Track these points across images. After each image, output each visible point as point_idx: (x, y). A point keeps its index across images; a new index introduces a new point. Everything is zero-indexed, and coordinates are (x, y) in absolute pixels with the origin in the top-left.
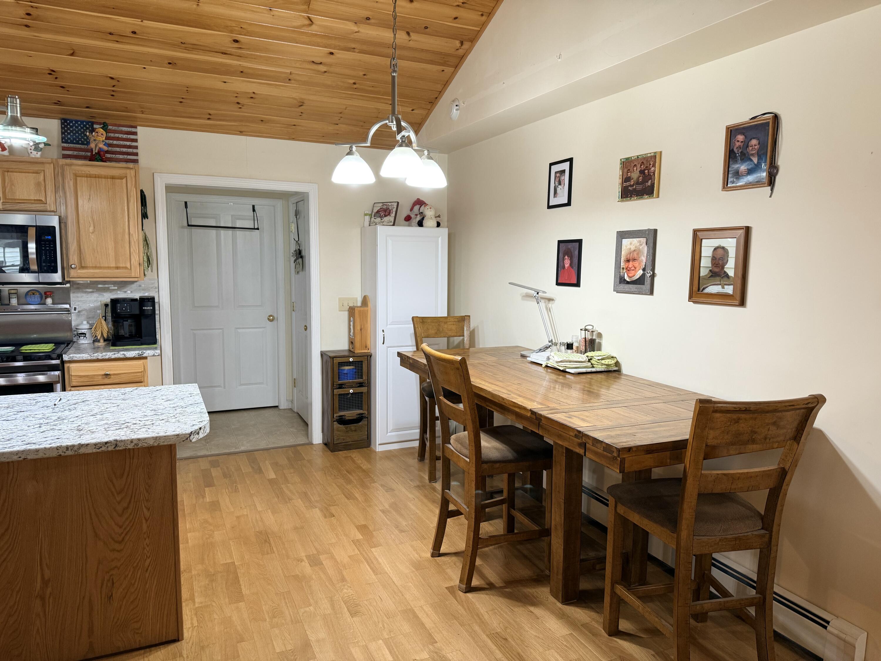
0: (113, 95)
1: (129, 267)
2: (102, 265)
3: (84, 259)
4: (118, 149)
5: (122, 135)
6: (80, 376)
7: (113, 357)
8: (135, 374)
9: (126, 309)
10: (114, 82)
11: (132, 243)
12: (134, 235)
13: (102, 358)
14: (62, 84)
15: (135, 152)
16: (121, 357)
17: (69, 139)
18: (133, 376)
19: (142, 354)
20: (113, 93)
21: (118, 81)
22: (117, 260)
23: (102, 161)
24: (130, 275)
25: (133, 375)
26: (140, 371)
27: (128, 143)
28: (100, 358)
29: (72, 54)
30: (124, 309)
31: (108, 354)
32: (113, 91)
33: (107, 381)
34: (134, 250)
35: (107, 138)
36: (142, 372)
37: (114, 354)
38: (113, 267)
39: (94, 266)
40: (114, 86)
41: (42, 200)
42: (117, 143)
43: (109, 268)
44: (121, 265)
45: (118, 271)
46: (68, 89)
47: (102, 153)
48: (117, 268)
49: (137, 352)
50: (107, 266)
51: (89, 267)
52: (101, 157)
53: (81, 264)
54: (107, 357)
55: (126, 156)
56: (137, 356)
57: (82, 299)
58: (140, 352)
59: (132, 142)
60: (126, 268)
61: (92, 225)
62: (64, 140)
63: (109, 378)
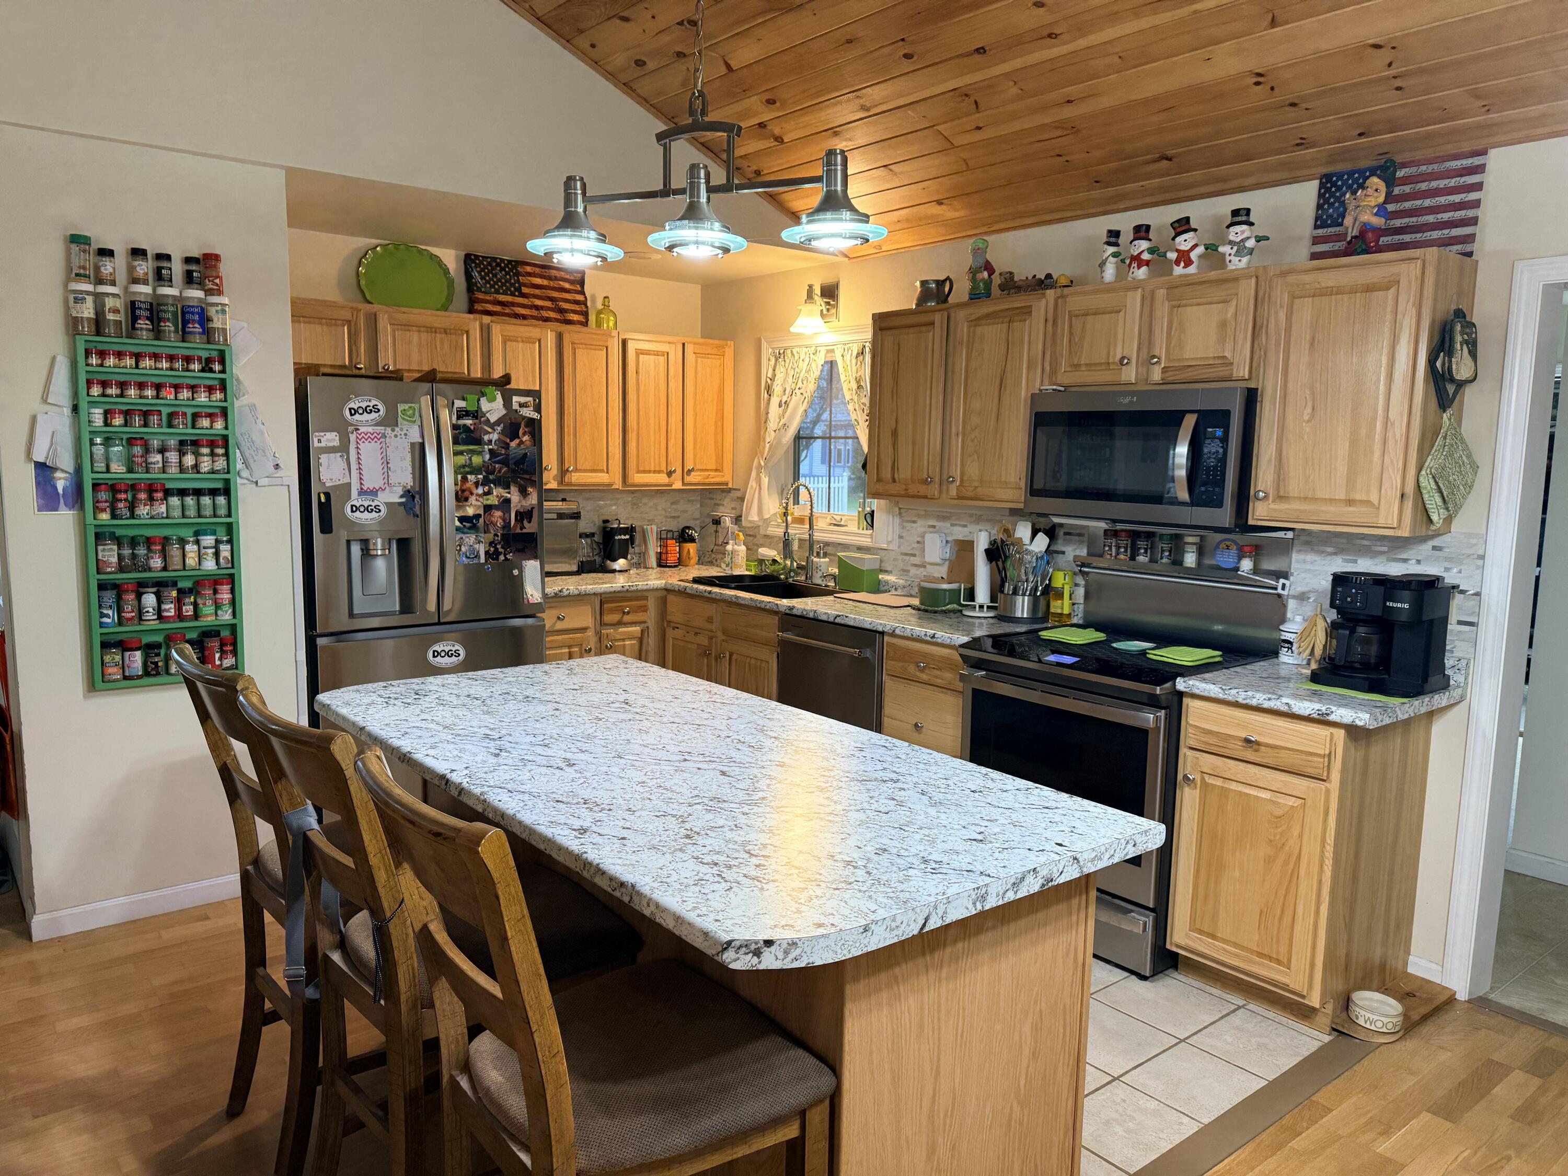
0: (1399, 89)
1: (1376, 502)
2: (1319, 495)
3: (1284, 480)
4: (1430, 218)
5: (1446, 181)
6: (1204, 729)
7: (1266, 705)
8: (1310, 758)
9: (1354, 601)
10: (1384, 56)
11: (1391, 443)
12: (1397, 424)
13: (1244, 702)
14: (1290, 98)
15: (1471, 215)
16: (1282, 709)
17: (1331, 216)
18: (1303, 760)
19: (1328, 715)
20: (1398, 83)
21: (1394, 48)
22: (1350, 483)
23: (1368, 251)
24: (1374, 520)
25: (1304, 757)
26: (1322, 752)
27: (1457, 198)
28: (1240, 700)
29: (1274, 23)
30: (1349, 599)
31: (1258, 695)
32: (1395, 77)
33: (1250, 755)
34: (1392, 461)
35: (1389, 198)
36: (1324, 756)
37: (1269, 699)
38: (1340, 500)
39: (1302, 495)
40: (1390, 65)
41: (1224, 357)
42: (1432, 204)
43: (1331, 501)
44: (1358, 497)
45: (1351, 509)
46: (1304, 106)
47: (1370, 235)
48: (1350, 502)
49: (1317, 706)
50: (1327, 497)
51: (1294, 498)
52: (1366, 245)
53: (1278, 491)
54: (1254, 702)
55: (1446, 232)
56: (1315, 716)
57: (1312, 568)
58: (1324, 709)
59: (1469, 192)
60: (1368, 503)
61: (1310, 404)
62: (1319, 223)
63: (1256, 751)
